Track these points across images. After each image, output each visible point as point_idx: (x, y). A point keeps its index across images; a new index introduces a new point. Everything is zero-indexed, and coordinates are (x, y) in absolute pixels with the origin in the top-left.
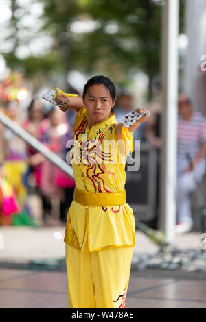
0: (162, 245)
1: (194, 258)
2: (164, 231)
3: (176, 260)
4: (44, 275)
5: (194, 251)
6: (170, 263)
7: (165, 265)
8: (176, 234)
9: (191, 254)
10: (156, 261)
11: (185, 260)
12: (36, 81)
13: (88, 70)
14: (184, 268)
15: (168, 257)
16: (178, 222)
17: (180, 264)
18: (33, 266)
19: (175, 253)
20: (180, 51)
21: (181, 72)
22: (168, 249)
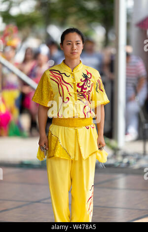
0: (115, 150)
1: (138, 159)
2: (117, 140)
3: (126, 160)
4: (30, 172)
5: (138, 154)
6: (121, 162)
7: (118, 165)
8: (126, 142)
9: (137, 157)
10: (112, 162)
11: (132, 160)
12: (24, 32)
13: (62, 24)
14: (131, 166)
15: (120, 159)
16: (126, 133)
17: (128, 163)
18: (23, 165)
19: (125, 155)
20: (128, 10)
21: (128, 25)
22: (120, 153)
